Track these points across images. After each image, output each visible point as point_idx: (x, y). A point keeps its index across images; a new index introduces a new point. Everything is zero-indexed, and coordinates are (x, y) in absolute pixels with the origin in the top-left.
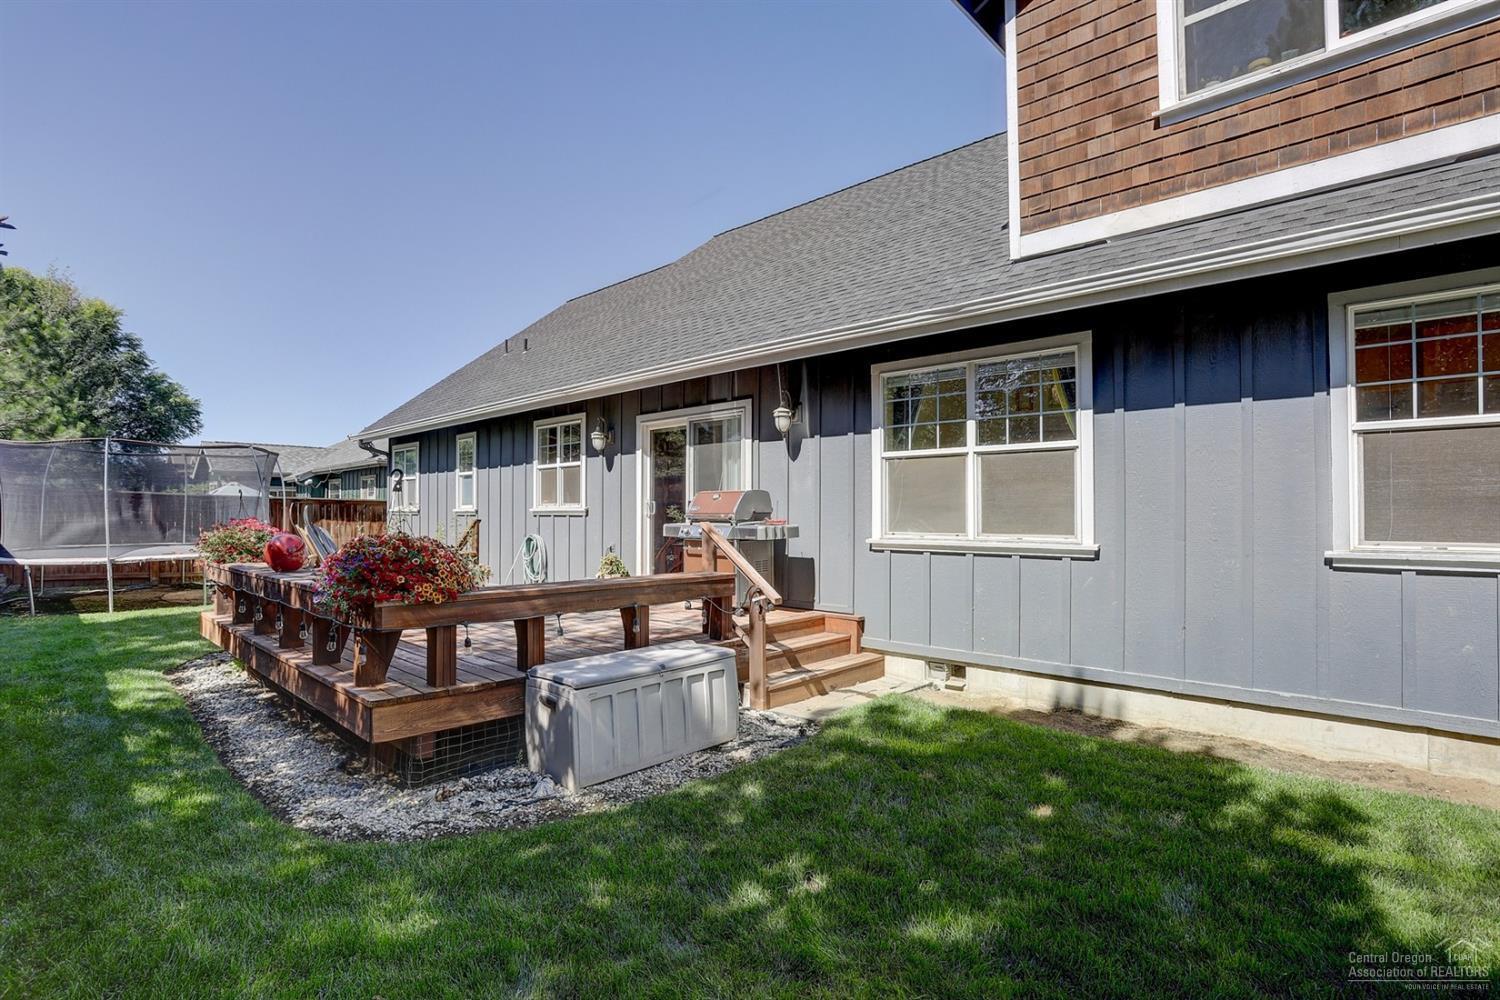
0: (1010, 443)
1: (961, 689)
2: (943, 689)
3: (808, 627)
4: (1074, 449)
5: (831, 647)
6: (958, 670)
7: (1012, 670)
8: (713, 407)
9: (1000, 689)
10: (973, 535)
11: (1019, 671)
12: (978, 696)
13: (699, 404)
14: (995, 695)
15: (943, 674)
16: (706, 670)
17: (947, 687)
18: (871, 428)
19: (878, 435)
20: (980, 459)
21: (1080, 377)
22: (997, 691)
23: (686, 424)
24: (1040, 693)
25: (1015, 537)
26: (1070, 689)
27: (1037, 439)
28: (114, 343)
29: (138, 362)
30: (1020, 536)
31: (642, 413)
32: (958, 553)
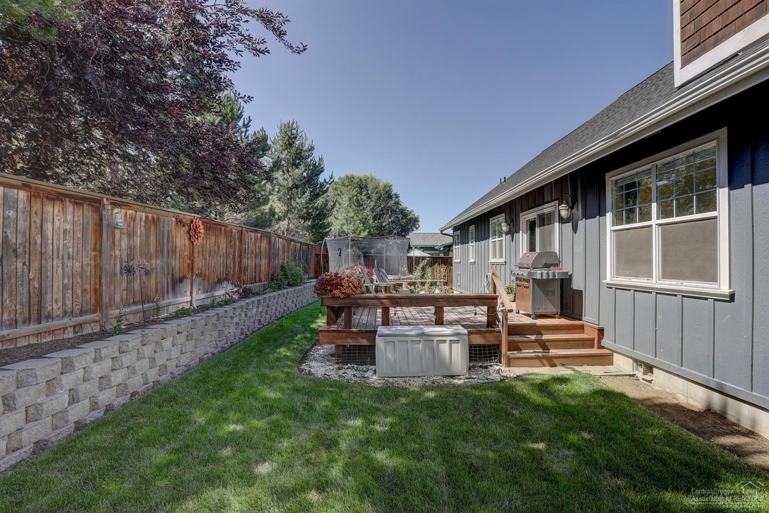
0: (676, 216)
1: (650, 381)
2: (641, 380)
3: (568, 329)
4: (715, 218)
5: (577, 342)
6: (649, 368)
7: (678, 376)
8: (545, 206)
9: (672, 387)
10: (656, 281)
11: (682, 377)
12: (660, 389)
13: (540, 205)
14: (668, 390)
15: (641, 370)
16: (448, 339)
17: (643, 379)
18: (606, 213)
19: (609, 216)
20: (660, 228)
21: (719, 164)
22: (669, 388)
23: (536, 217)
24: (695, 395)
25: (679, 282)
26: (717, 398)
27: (692, 213)
28: (390, 197)
29: (397, 203)
30: (681, 281)
31: (522, 211)
32: (646, 291)
